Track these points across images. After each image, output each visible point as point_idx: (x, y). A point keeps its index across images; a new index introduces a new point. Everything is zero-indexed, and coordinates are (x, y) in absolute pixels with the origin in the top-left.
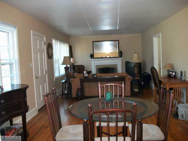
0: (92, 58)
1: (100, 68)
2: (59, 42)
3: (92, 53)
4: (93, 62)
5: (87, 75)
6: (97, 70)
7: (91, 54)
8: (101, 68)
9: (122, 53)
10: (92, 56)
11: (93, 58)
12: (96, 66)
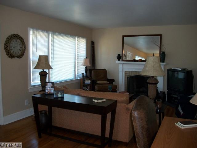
0: (119, 61)
1: (130, 75)
2: (50, 35)
3: (120, 53)
4: (121, 66)
5: (52, 91)
6: (126, 78)
7: (119, 55)
8: (132, 75)
9: (165, 55)
10: (120, 57)
11: (121, 60)
12: (125, 71)
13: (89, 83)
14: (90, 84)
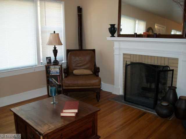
0: (113, 36)
3: (116, 22)
10: (113, 30)
12: (124, 54)
13: (57, 73)
14: (59, 74)
